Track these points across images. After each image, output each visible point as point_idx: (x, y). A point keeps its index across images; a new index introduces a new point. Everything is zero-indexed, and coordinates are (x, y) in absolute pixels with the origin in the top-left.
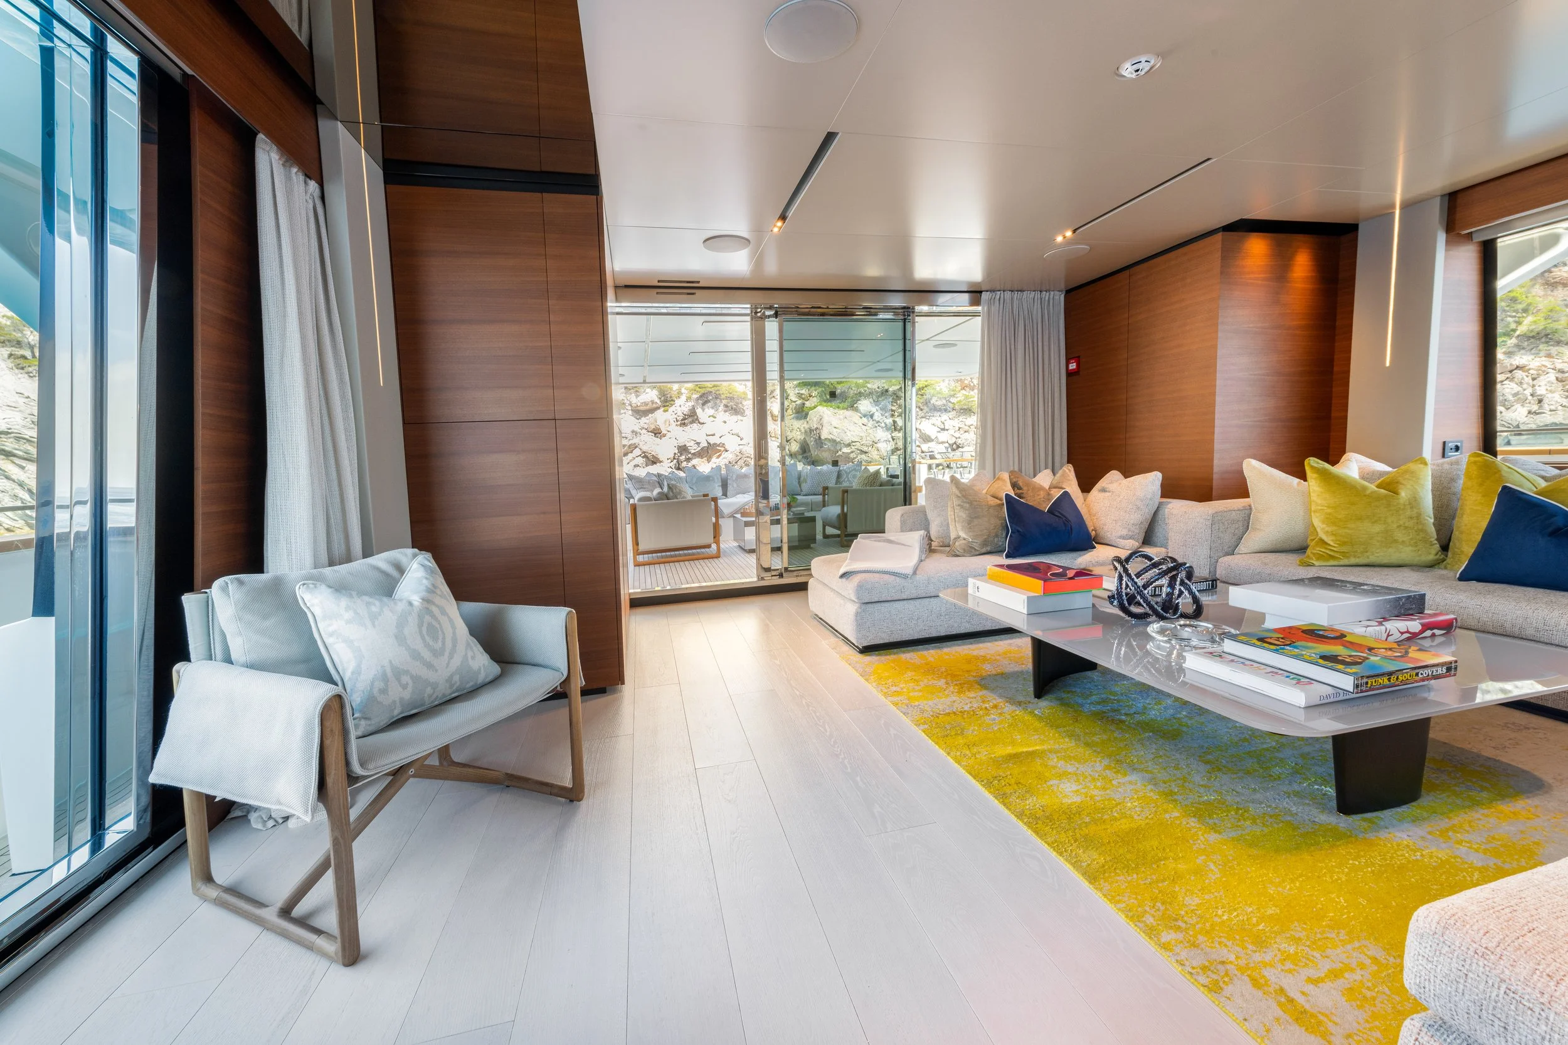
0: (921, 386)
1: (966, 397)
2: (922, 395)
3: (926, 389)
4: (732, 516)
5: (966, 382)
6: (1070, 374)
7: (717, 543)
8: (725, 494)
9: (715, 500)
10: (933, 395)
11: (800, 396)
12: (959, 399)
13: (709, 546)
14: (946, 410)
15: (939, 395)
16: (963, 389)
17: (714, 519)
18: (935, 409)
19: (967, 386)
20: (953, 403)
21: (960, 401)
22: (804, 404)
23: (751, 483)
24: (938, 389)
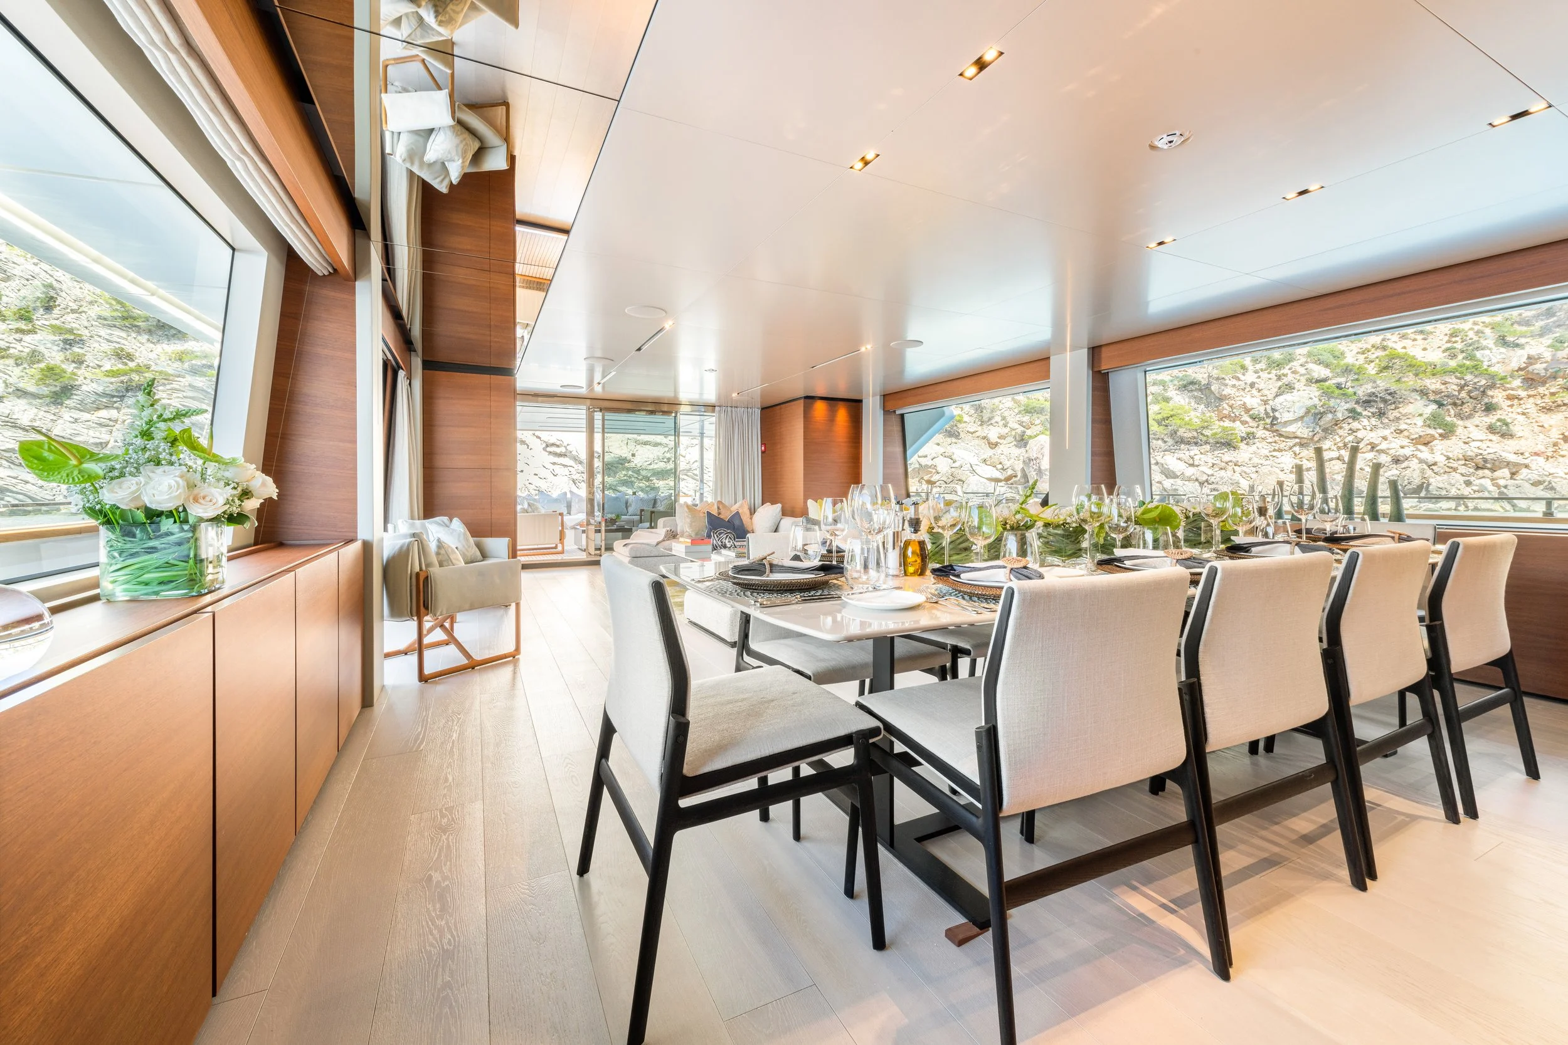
0: (1165, 416)
1: (1224, 429)
2: (1166, 426)
3: (1171, 419)
4: (574, 528)
5: (1224, 412)
6: (763, 452)
7: (562, 543)
8: (569, 513)
9: (561, 514)
10: (1180, 426)
11: (1021, 424)
12: (1214, 431)
13: (556, 547)
14: (1196, 444)
15: (1188, 427)
16: (1221, 419)
17: (560, 528)
18: (1182, 441)
19: (1225, 417)
20: (1207, 436)
21: (1216, 434)
22: (1024, 432)
23: (584, 506)
24: (1187, 419)
